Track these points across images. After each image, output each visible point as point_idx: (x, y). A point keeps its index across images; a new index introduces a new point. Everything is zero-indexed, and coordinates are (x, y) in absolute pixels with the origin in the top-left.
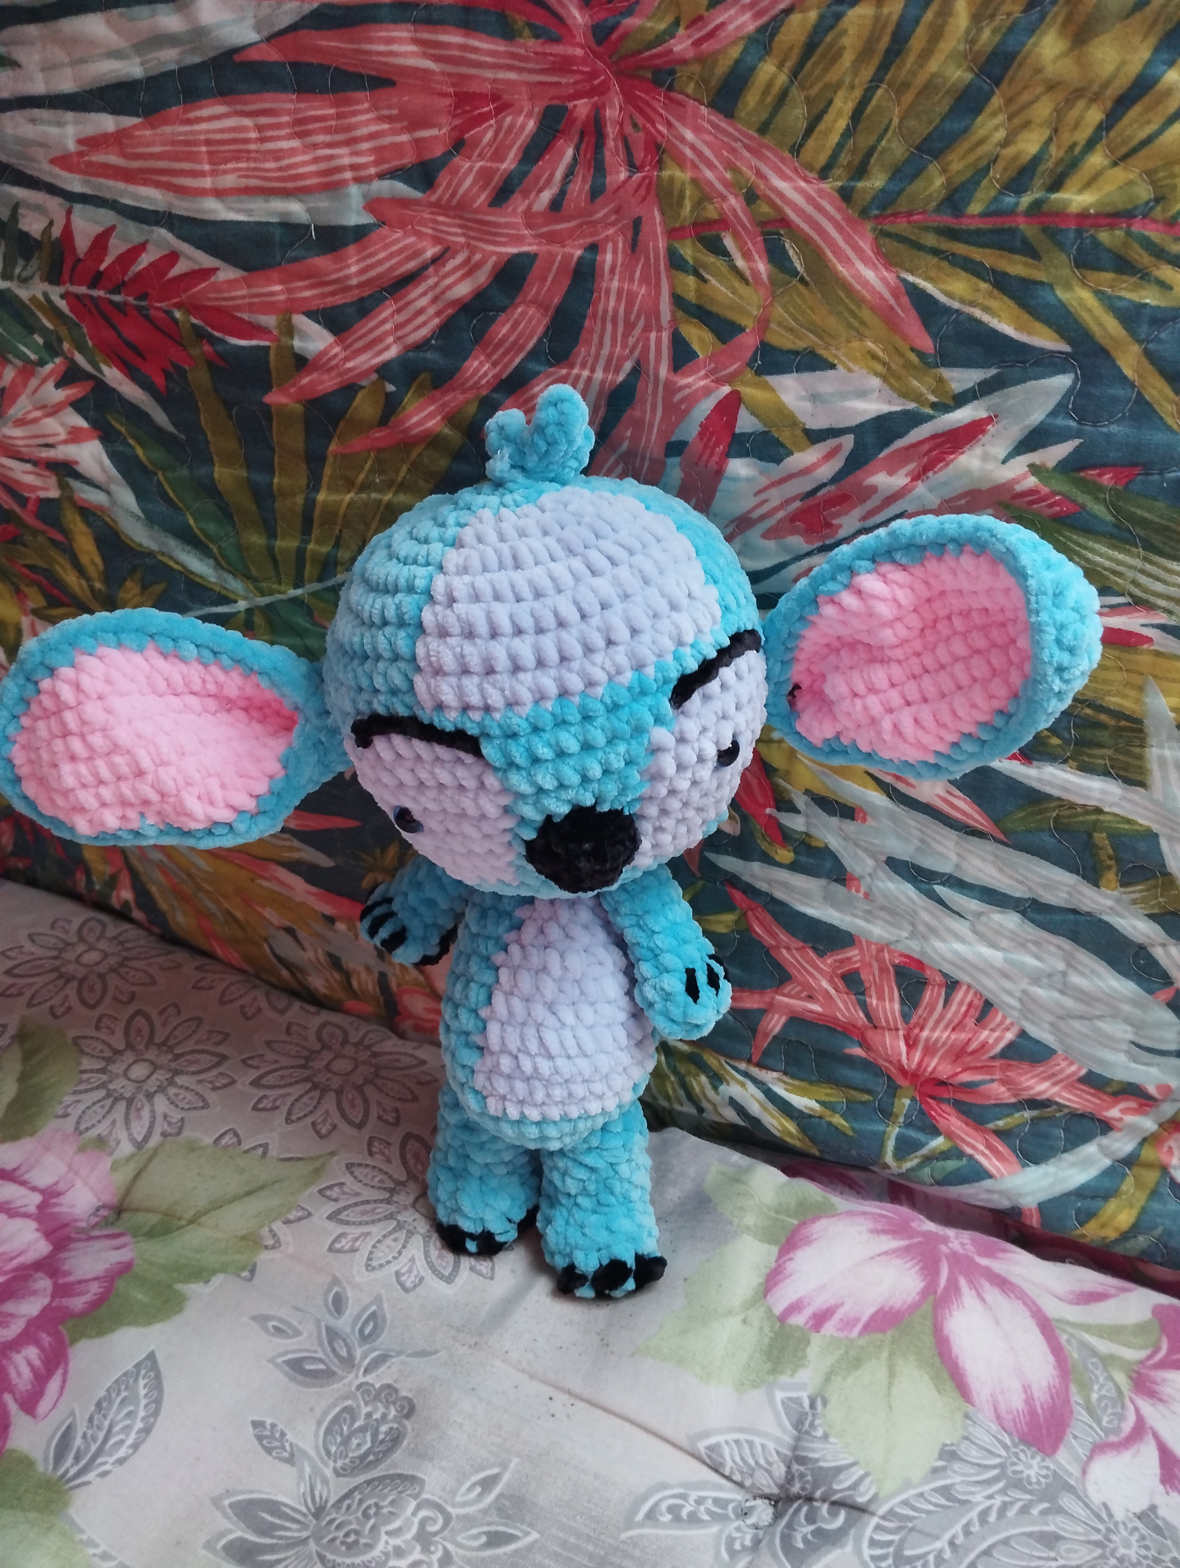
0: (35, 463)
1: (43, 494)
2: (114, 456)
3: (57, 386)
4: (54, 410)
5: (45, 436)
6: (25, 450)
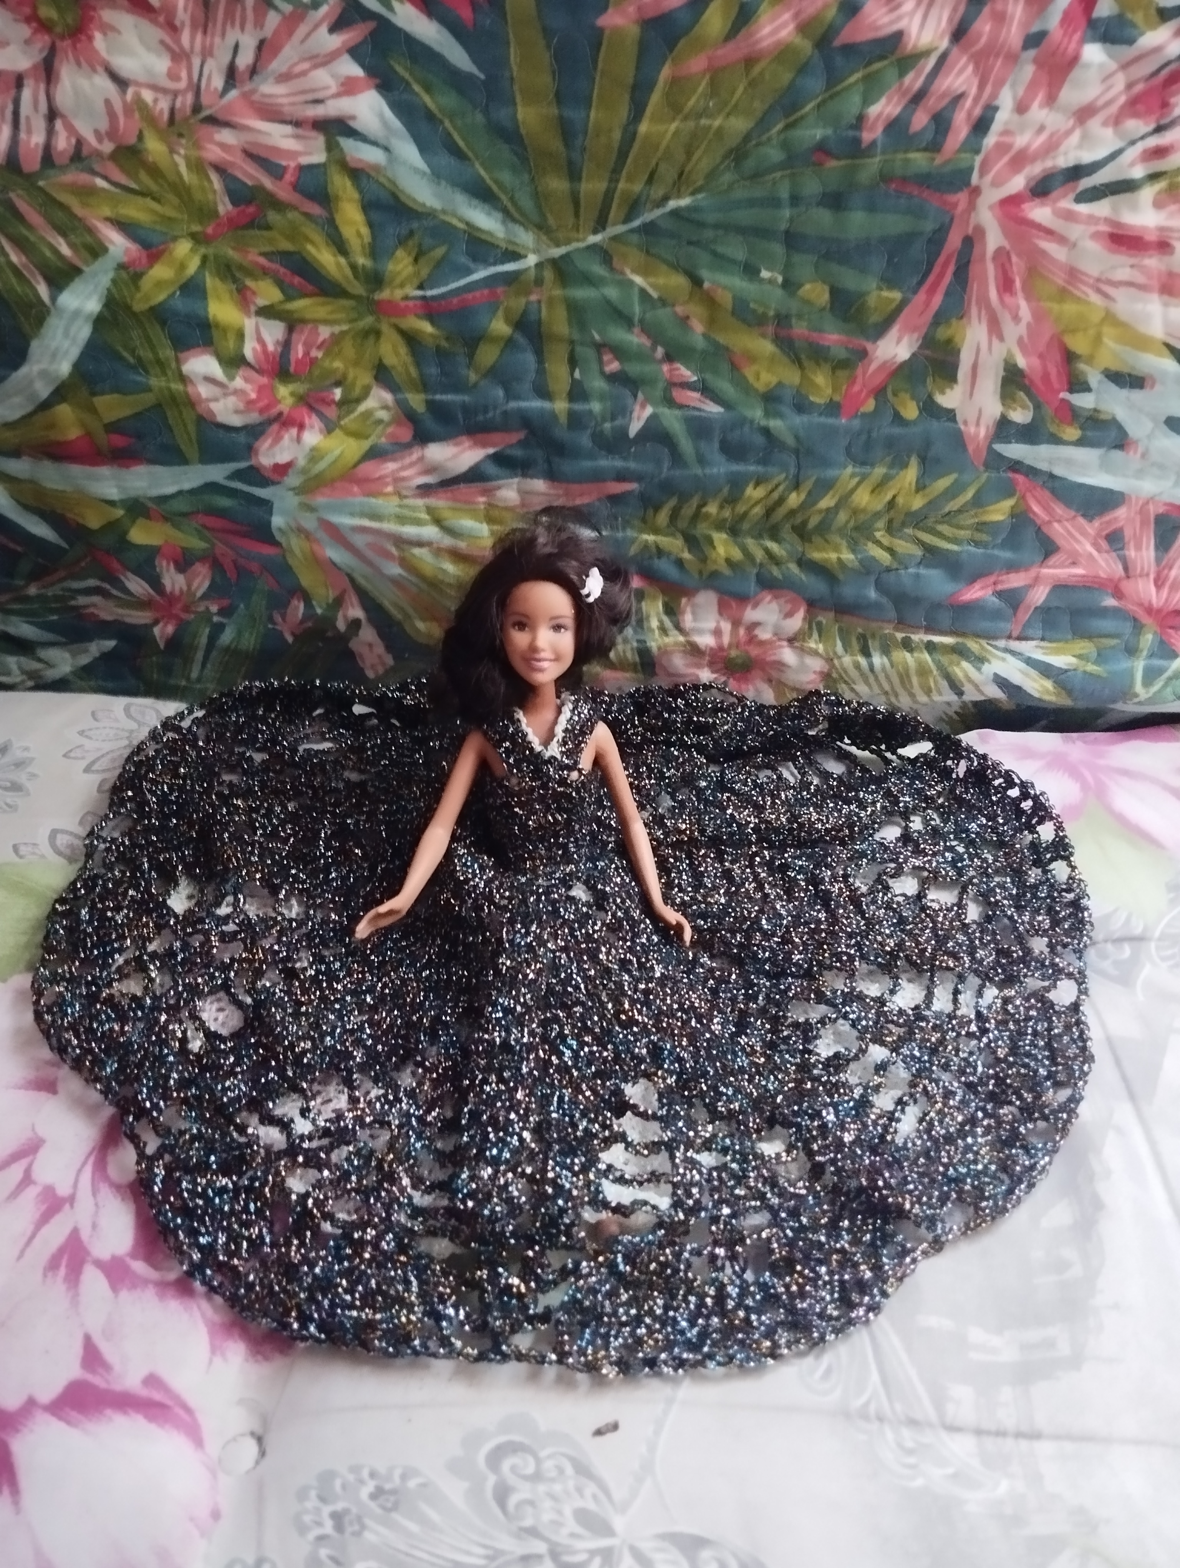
0: (297, 124)
1: (305, 160)
2: (397, 107)
3: (332, 30)
4: (327, 60)
5: (313, 91)
6: (286, 109)
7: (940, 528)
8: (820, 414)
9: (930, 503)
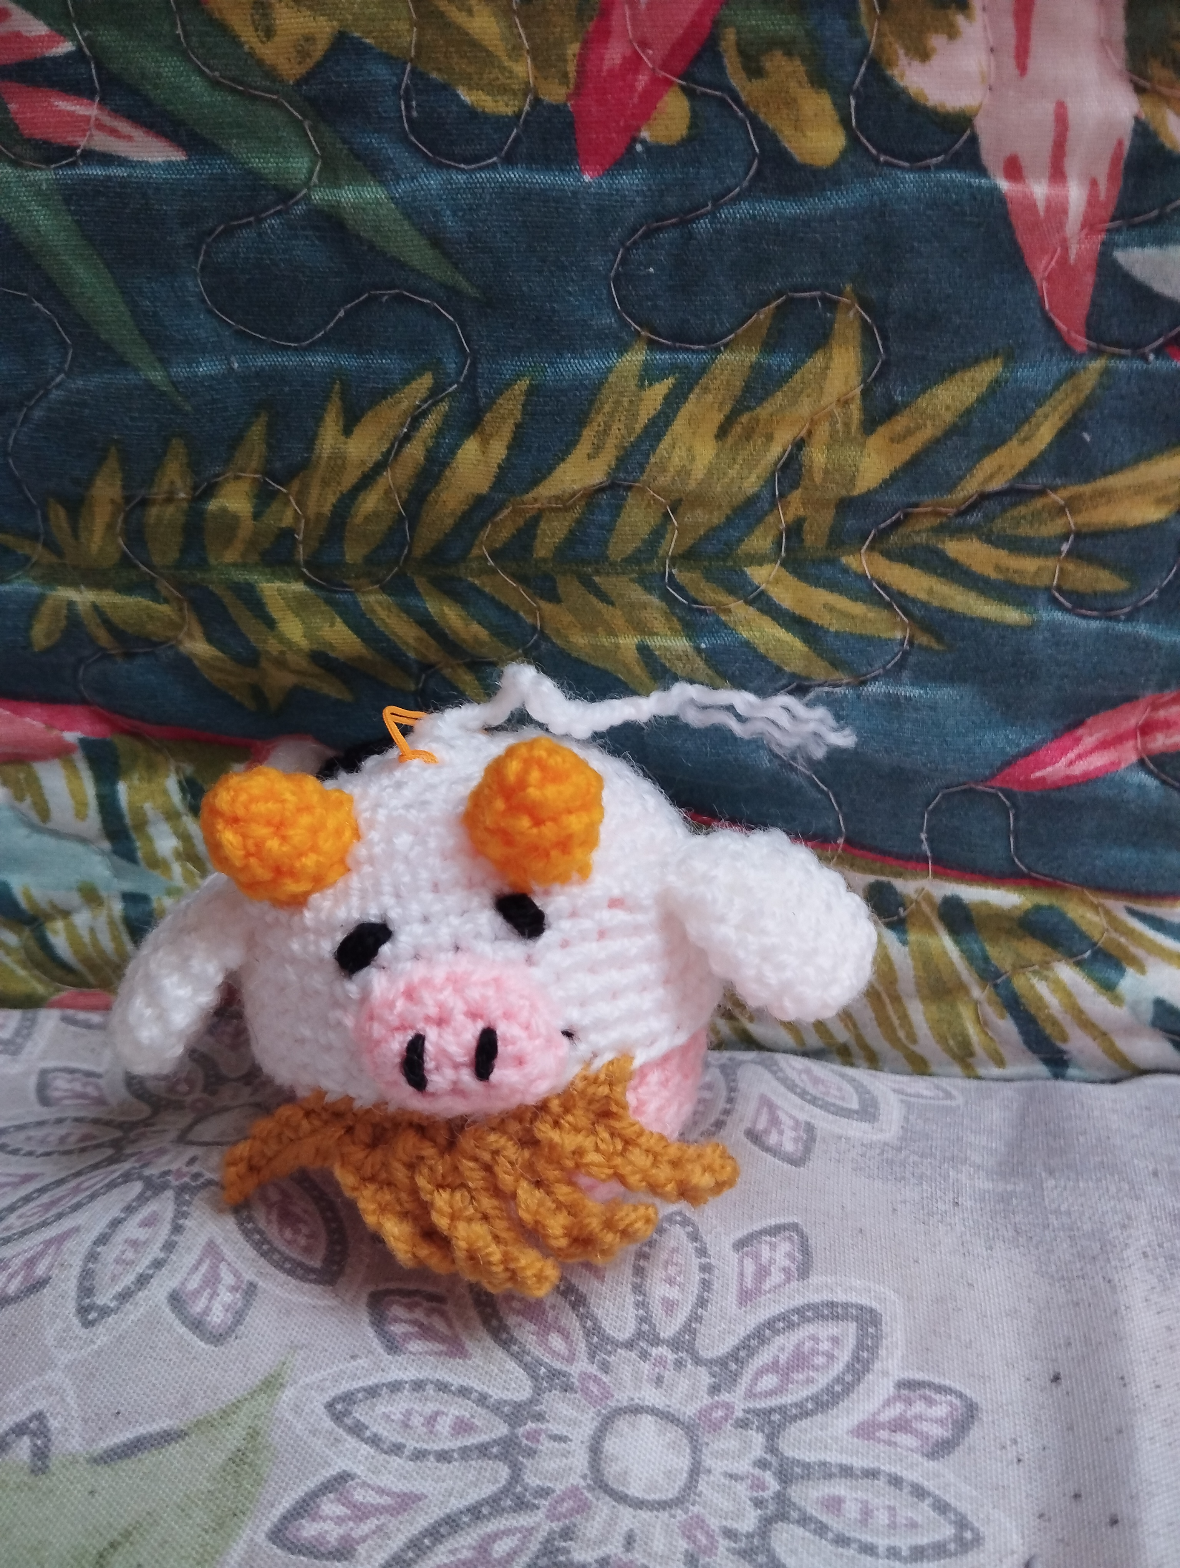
7: (954, 548)
8: (510, 161)
9: (914, 462)
